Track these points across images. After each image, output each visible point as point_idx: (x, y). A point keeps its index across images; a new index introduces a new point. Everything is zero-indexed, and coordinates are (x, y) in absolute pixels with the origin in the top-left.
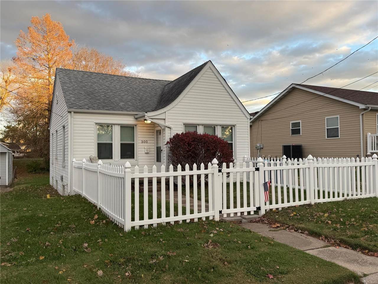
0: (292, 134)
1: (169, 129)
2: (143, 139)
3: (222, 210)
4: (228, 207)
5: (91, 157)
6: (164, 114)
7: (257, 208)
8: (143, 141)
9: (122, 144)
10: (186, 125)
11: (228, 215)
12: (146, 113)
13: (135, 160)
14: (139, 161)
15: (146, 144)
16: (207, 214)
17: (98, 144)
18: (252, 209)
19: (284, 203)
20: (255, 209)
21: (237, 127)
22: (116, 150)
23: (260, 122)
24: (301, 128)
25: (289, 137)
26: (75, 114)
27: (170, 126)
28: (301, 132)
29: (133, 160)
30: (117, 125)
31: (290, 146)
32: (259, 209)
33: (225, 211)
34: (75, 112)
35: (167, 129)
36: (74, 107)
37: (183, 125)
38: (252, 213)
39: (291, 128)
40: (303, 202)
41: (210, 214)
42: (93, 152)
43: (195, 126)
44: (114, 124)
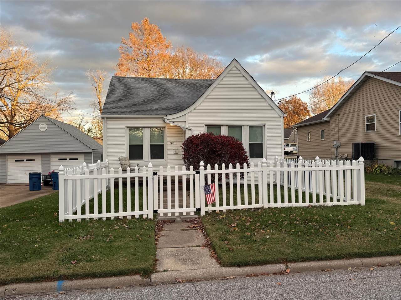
0: (368, 130)
1: (190, 131)
2: (172, 141)
3: (158, 210)
4: (165, 207)
5: (120, 158)
6: (184, 117)
7: (197, 209)
8: (172, 142)
9: (151, 146)
10: (209, 127)
11: (165, 214)
12: (166, 116)
13: (164, 161)
14: (169, 161)
15: (175, 145)
16: (141, 213)
17: (130, 146)
18: (192, 210)
19: (230, 205)
20: (195, 210)
21: (267, 127)
22: (147, 151)
23: (337, 117)
24: (375, 123)
25: (363, 134)
26: (108, 120)
27: (191, 128)
28: (375, 128)
29: (163, 161)
30: (147, 128)
31: (359, 144)
32: (199, 210)
33: (161, 211)
34: (107, 118)
35: (187, 131)
36: (108, 113)
37: (205, 126)
38: (192, 214)
39: (366, 123)
40: (253, 205)
41: (144, 212)
42: (125, 153)
43: (219, 127)
44: (144, 127)
